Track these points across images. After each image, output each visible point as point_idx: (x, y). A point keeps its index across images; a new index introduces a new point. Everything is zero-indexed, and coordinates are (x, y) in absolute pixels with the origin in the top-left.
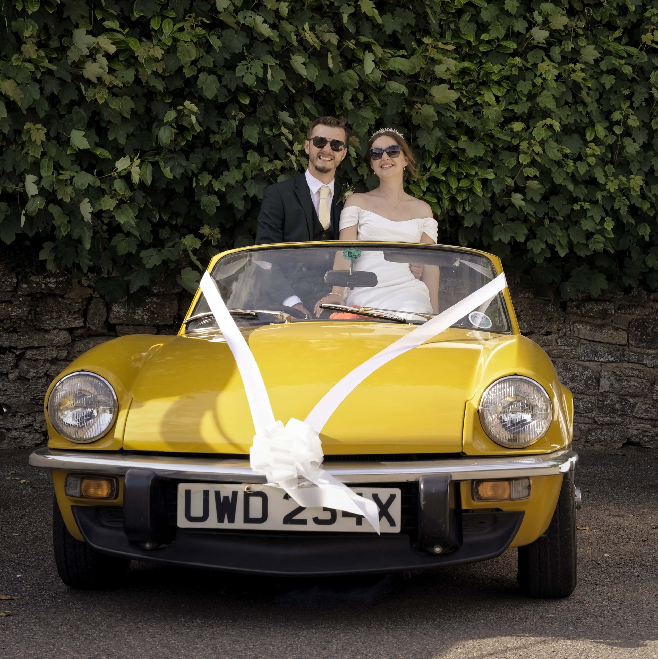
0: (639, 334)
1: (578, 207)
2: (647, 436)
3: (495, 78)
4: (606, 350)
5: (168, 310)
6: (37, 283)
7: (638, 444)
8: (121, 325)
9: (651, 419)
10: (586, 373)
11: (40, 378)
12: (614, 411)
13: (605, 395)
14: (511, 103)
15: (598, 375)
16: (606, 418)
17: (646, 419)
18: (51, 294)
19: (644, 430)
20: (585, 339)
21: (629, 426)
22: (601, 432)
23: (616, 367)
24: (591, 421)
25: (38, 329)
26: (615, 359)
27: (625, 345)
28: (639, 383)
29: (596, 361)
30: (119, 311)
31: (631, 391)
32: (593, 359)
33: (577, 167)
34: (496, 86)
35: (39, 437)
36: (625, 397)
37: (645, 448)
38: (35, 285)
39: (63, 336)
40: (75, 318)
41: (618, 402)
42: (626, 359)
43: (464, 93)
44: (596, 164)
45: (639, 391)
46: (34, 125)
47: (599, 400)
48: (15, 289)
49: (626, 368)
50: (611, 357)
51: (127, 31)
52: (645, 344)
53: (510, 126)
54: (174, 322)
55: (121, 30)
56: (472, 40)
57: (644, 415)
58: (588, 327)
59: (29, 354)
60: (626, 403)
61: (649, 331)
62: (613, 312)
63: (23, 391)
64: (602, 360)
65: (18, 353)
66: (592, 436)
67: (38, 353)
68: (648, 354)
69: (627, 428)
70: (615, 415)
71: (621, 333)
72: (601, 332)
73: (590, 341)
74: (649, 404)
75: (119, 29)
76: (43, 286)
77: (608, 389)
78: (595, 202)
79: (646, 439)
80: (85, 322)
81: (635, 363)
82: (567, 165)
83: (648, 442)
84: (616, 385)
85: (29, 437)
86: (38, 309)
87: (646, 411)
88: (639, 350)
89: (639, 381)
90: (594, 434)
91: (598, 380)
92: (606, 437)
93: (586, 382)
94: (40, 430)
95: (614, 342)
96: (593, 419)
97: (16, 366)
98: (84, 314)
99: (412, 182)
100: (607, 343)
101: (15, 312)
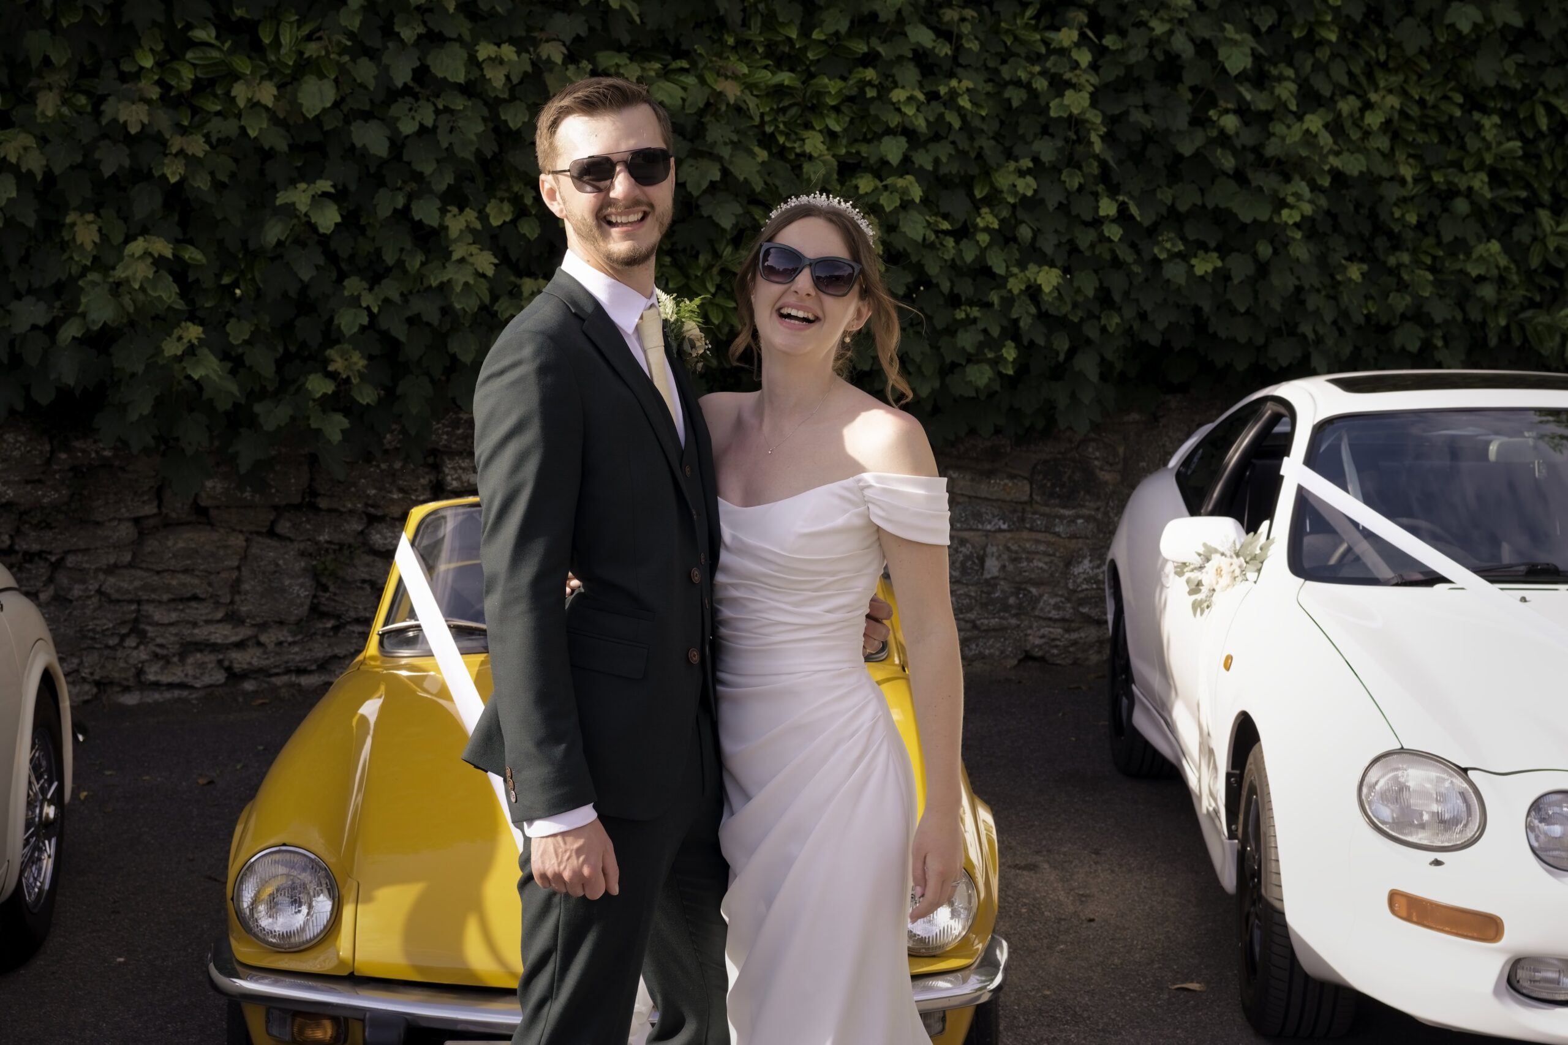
0: (1049, 484)
1: (963, 315)
2: (1056, 647)
3: (832, 102)
4: (996, 512)
5: (293, 481)
6: (83, 451)
7: (1042, 659)
8: (218, 507)
9: (1063, 620)
10: (963, 549)
11: (89, 597)
12: (1006, 608)
13: (992, 583)
14: (856, 141)
15: (982, 553)
16: (992, 621)
17: (1056, 621)
18: (106, 466)
19: (1052, 636)
20: (962, 495)
21: (1029, 632)
22: (985, 643)
23: (1011, 539)
24: (969, 625)
25: (85, 523)
26: (1009, 526)
27: (1025, 503)
28: (1046, 563)
29: (977, 530)
30: (214, 487)
31: (1033, 576)
32: (975, 527)
33: (961, 251)
34: (833, 115)
36: (1023, 586)
37: (1053, 664)
38: (80, 454)
39: (126, 531)
40: (144, 502)
41: (1012, 594)
42: (1028, 526)
43: (781, 126)
44: (990, 245)
45: (1046, 575)
46: (82, 215)
47: (982, 592)
48: (49, 462)
49: (1027, 540)
50: (1004, 523)
51: (227, 45)
52: (1057, 501)
53: (854, 182)
54: (303, 498)
55: (218, 44)
56: (794, 36)
57: (1054, 614)
58: (968, 477)
59: (71, 560)
60: (1025, 595)
61: (1065, 478)
62: (1008, 449)
63: (62, 619)
64: (989, 527)
65: (53, 559)
66: (970, 650)
67: (86, 558)
68: (1062, 518)
69: (1026, 635)
70: (1007, 615)
71: (1020, 484)
72: (989, 483)
73: (970, 497)
74: (1062, 596)
75: (213, 41)
76: (93, 455)
77: (997, 574)
78: (989, 305)
79: (1055, 651)
80: (159, 507)
81: (1040, 531)
82: (944, 246)
83: (1057, 655)
84: (1010, 567)
86: (86, 492)
87: (1056, 607)
88: (1047, 510)
89: (1047, 559)
90: (974, 646)
91: (982, 560)
92: (992, 651)
93: (963, 563)
94: (91, 678)
95: (1008, 498)
96: (973, 622)
97: (51, 580)
98: (159, 495)
99: (693, 277)
100: (997, 500)
101: (49, 496)
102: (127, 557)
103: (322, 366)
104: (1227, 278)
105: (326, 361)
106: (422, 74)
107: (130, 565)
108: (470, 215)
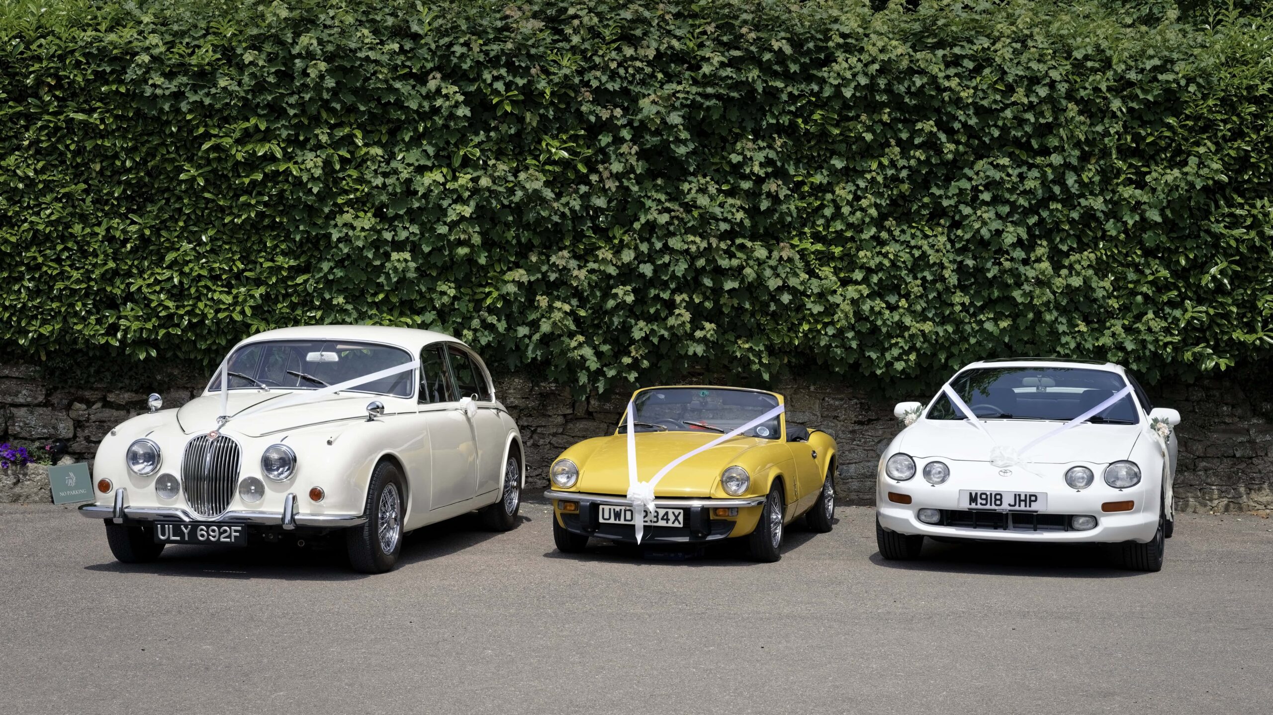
8: (596, 412)
11: (546, 445)
18: (552, 393)
25: (544, 415)
30: (595, 404)
33: (892, 316)
35: (545, 483)
38: (543, 388)
39: (560, 420)
40: (567, 409)
44: (904, 314)
46: (542, 297)
48: (531, 390)
51: (597, 237)
55: (593, 236)
56: (821, 230)
59: (539, 430)
65: (532, 429)
67: (545, 429)
76: (548, 389)
80: (573, 410)
85: (539, 482)
86: (545, 404)
97: (531, 437)
98: (573, 406)
101: (531, 404)
102: (560, 430)
103: (628, 354)
104: (1017, 328)
105: (630, 352)
106: (666, 245)
107: (562, 434)
108: (685, 296)
